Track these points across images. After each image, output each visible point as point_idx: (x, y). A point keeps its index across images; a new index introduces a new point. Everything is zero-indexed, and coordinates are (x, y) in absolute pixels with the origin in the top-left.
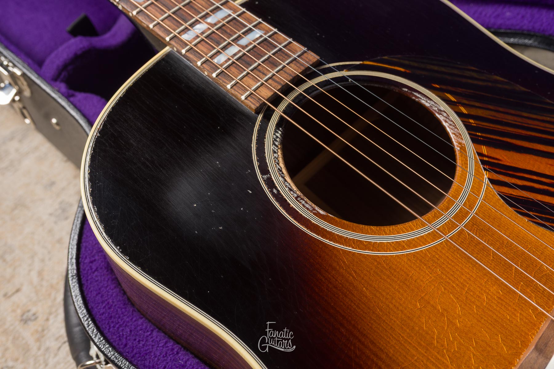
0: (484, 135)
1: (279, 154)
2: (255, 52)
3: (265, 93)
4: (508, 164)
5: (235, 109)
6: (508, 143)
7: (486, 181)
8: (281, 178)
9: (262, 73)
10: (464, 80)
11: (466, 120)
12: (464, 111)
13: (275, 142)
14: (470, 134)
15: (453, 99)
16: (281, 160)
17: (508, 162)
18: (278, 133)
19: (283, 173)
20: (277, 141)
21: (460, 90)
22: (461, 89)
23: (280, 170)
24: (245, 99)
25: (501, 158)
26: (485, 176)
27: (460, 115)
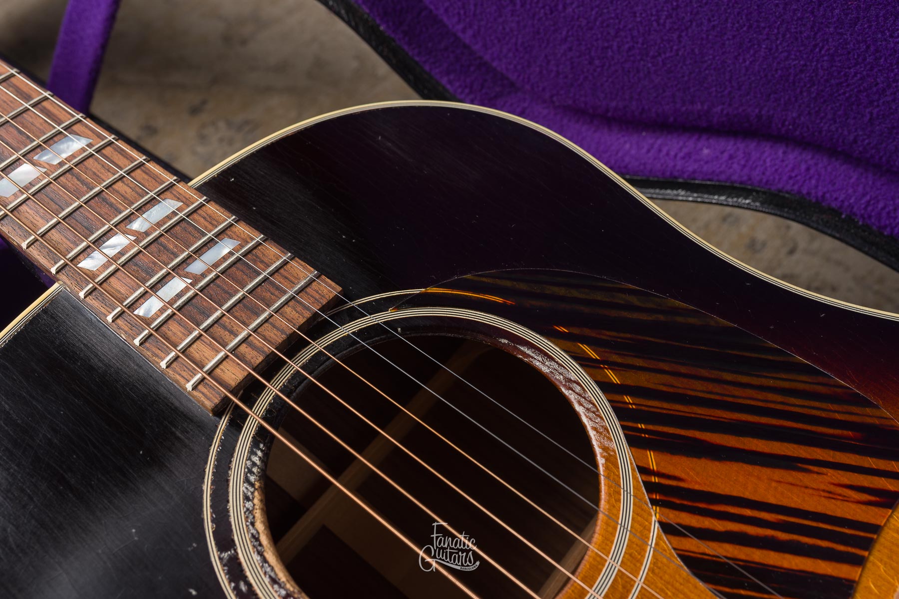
0: (651, 427)
1: (256, 501)
2: (218, 286)
3: (234, 374)
4: (697, 487)
5: (175, 410)
6: (696, 440)
7: (655, 529)
8: (255, 555)
9: (229, 331)
10: (614, 313)
11: (617, 397)
12: (614, 378)
13: (249, 475)
14: (623, 427)
15: (593, 355)
16: (258, 514)
17: (697, 483)
18: (256, 454)
19: (261, 545)
20: (254, 473)
21: (607, 335)
22: (608, 333)
23: (255, 538)
24: (193, 390)
25: (683, 476)
26: (654, 518)
27: (606, 387)
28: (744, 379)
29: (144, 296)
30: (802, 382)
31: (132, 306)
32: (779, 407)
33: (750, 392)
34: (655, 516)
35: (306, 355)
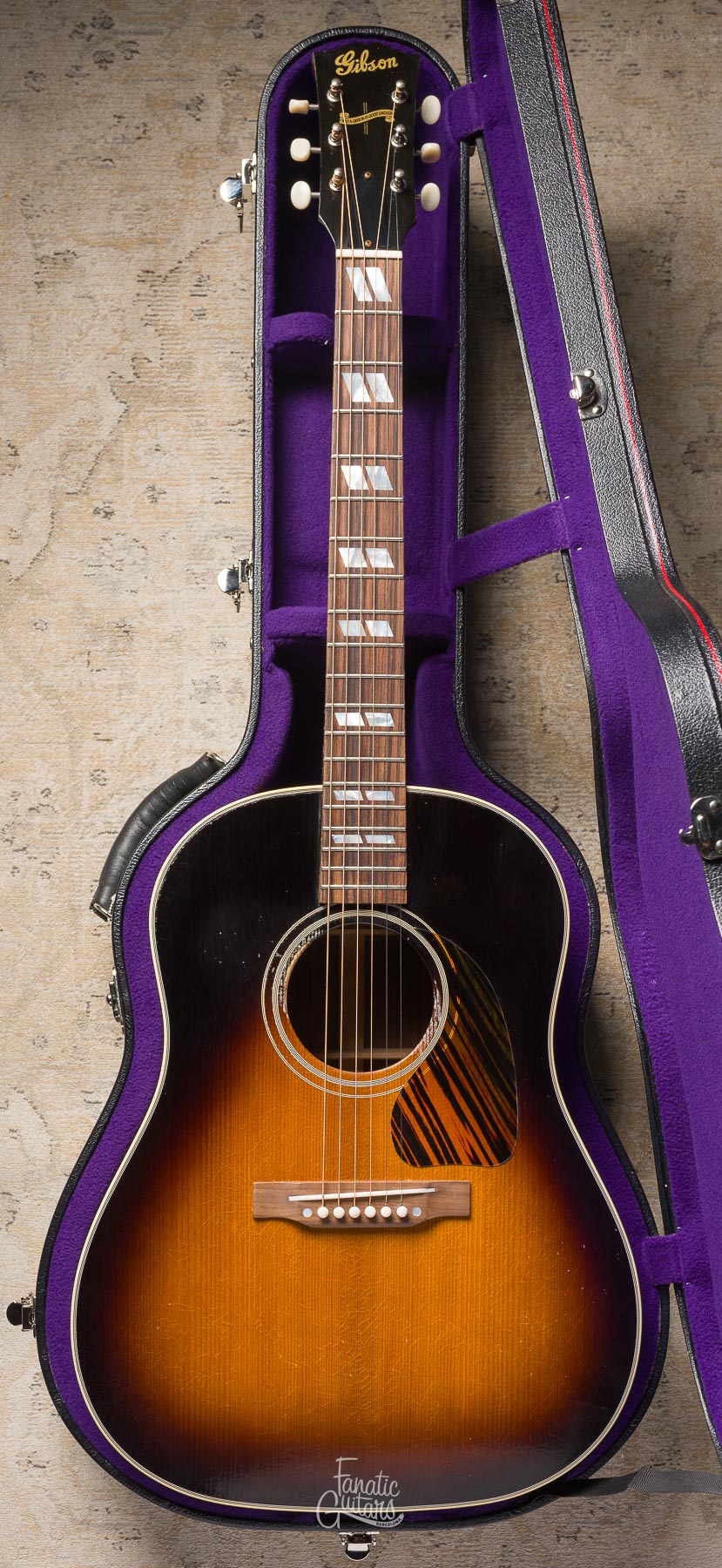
0: (440, 1062)
1: (303, 948)
3: (338, 897)
4: (428, 1093)
6: (447, 1081)
7: (400, 1088)
8: (285, 965)
9: (353, 880)
10: (482, 1015)
11: (443, 1042)
12: (451, 1036)
13: (309, 937)
15: (456, 1021)
16: (299, 952)
18: (316, 933)
19: (290, 963)
20: (311, 938)
21: (469, 1019)
22: (471, 1019)
23: (291, 959)
24: (323, 887)
25: (429, 1084)
26: (404, 1085)
27: (445, 1035)
28: (490, 1083)
29: (341, 832)
30: (506, 1106)
31: (334, 832)
32: (486, 1103)
33: (485, 1089)
34: (406, 1085)
35: (365, 913)
